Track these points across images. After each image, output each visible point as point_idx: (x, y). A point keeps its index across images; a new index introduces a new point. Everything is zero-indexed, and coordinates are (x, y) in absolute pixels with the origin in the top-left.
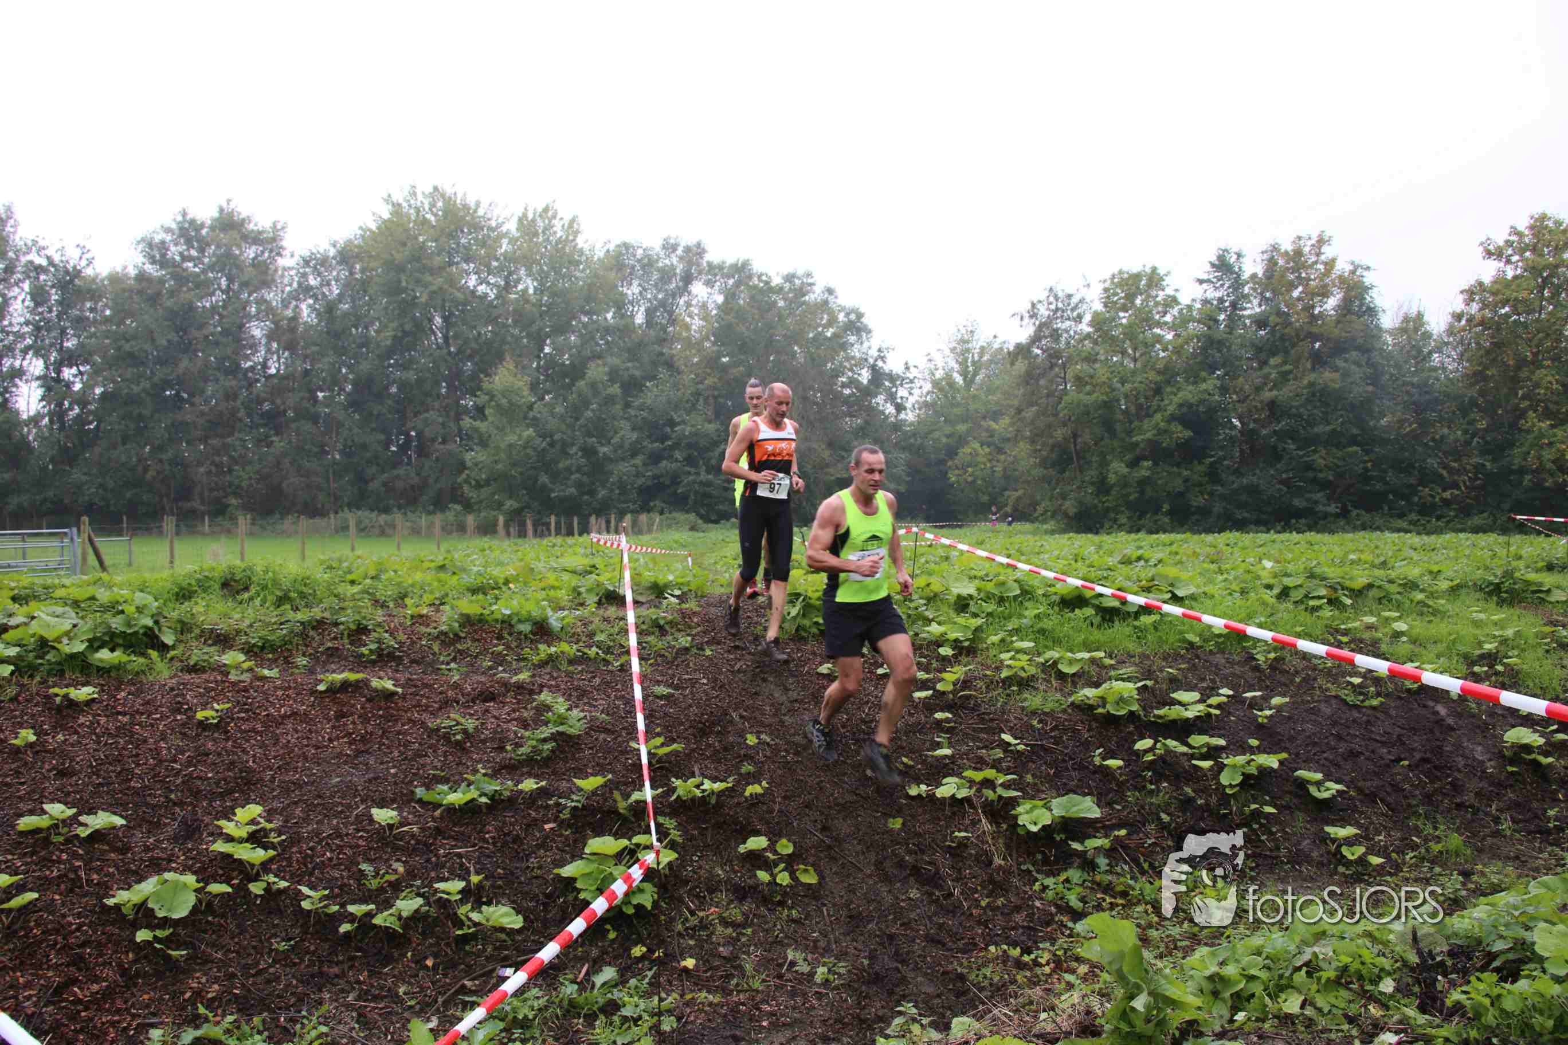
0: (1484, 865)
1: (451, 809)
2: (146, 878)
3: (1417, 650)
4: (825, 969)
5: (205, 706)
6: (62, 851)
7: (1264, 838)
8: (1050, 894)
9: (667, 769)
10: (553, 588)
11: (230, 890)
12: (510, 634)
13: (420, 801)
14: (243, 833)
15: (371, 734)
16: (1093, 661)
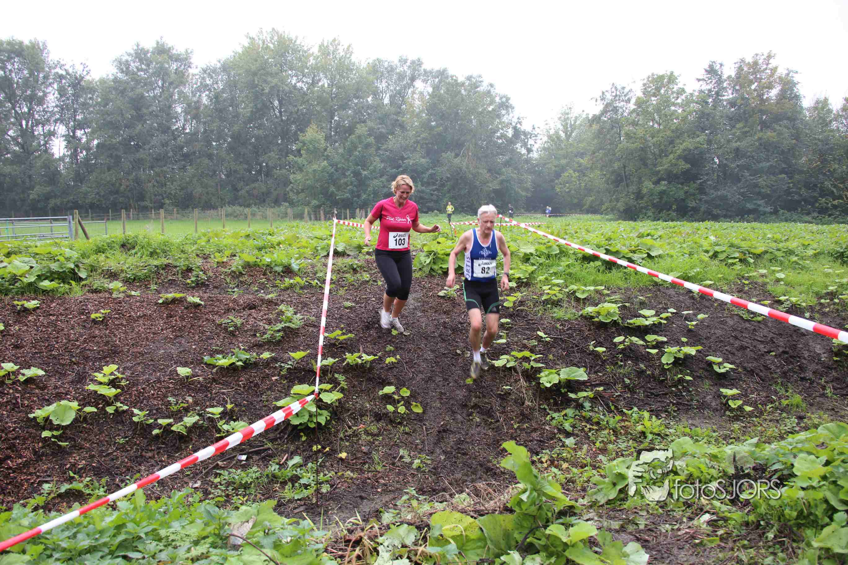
0: (813, 413)
1: (222, 368)
2: (53, 403)
3: (789, 289)
4: (419, 461)
5: (97, 311)
6: (10, 388)
7: (684, 394)
8: (554, 423)
9: (345, 348)
10: (304, 247)
11: (96, 410)
12: (271, 273)
13: (206, 364)
14: (105, 380)
15: (185, 327)
16: (597, 291)
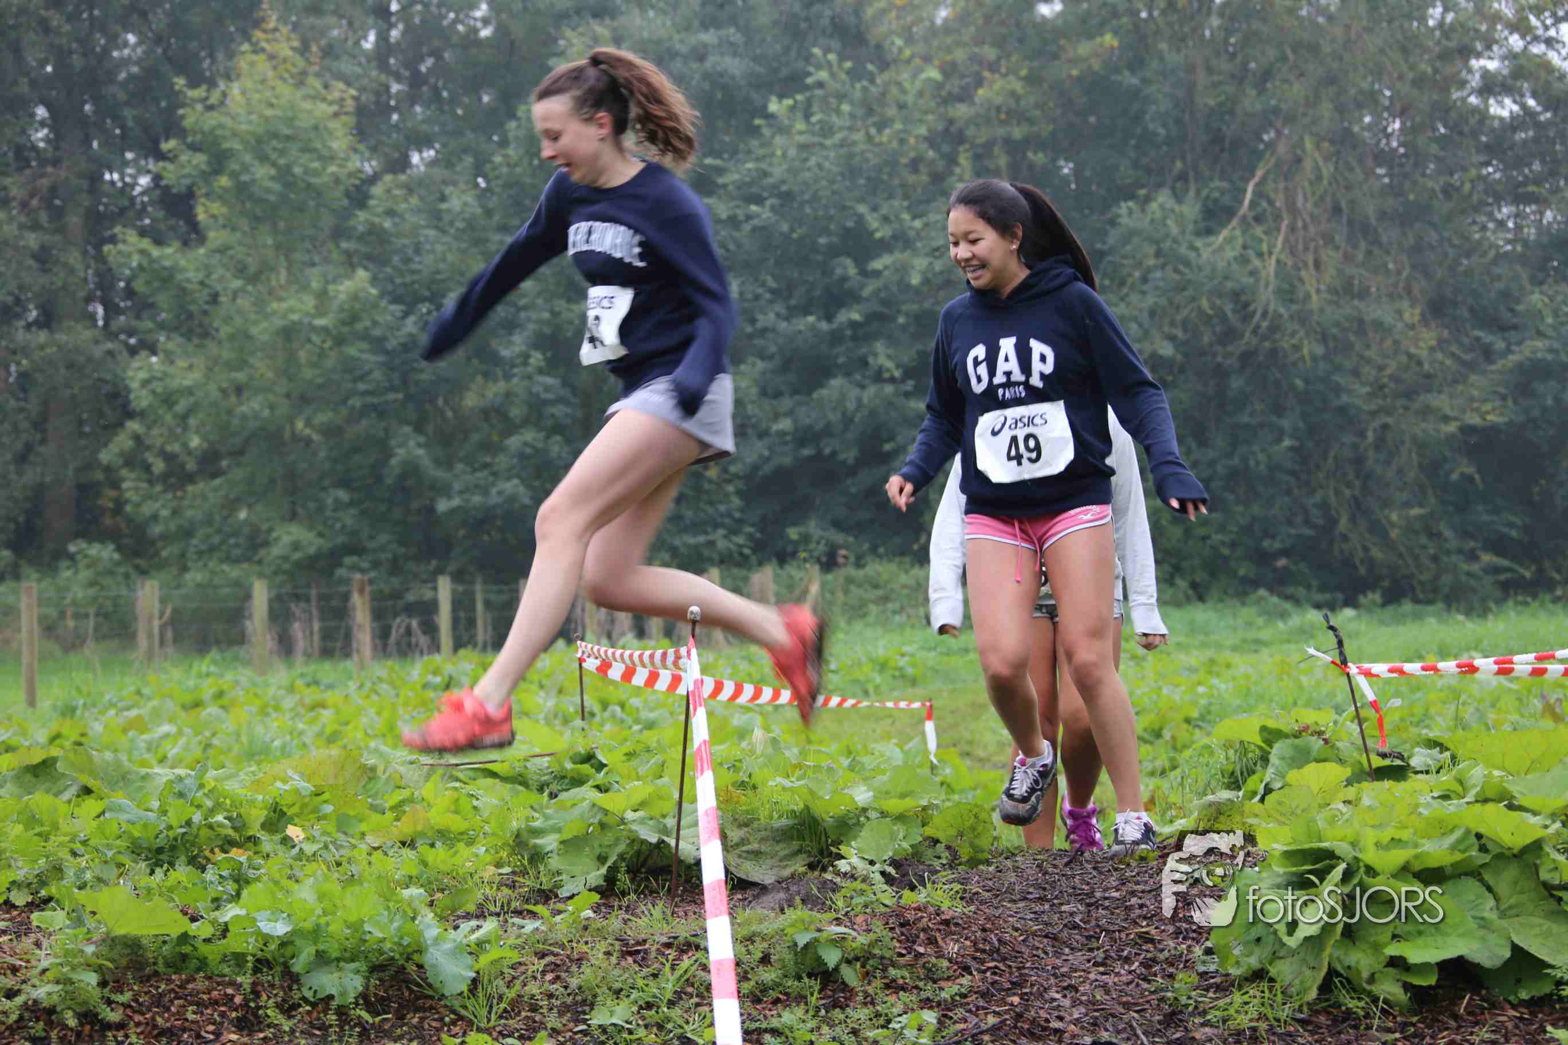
10: (444, 836)
